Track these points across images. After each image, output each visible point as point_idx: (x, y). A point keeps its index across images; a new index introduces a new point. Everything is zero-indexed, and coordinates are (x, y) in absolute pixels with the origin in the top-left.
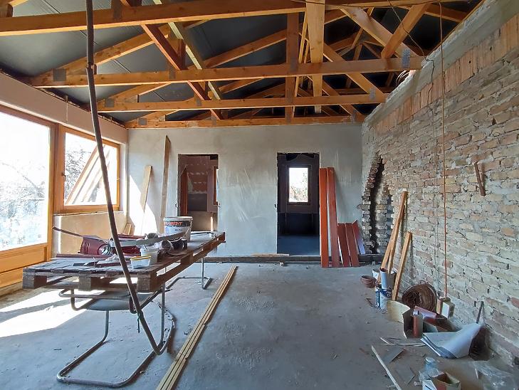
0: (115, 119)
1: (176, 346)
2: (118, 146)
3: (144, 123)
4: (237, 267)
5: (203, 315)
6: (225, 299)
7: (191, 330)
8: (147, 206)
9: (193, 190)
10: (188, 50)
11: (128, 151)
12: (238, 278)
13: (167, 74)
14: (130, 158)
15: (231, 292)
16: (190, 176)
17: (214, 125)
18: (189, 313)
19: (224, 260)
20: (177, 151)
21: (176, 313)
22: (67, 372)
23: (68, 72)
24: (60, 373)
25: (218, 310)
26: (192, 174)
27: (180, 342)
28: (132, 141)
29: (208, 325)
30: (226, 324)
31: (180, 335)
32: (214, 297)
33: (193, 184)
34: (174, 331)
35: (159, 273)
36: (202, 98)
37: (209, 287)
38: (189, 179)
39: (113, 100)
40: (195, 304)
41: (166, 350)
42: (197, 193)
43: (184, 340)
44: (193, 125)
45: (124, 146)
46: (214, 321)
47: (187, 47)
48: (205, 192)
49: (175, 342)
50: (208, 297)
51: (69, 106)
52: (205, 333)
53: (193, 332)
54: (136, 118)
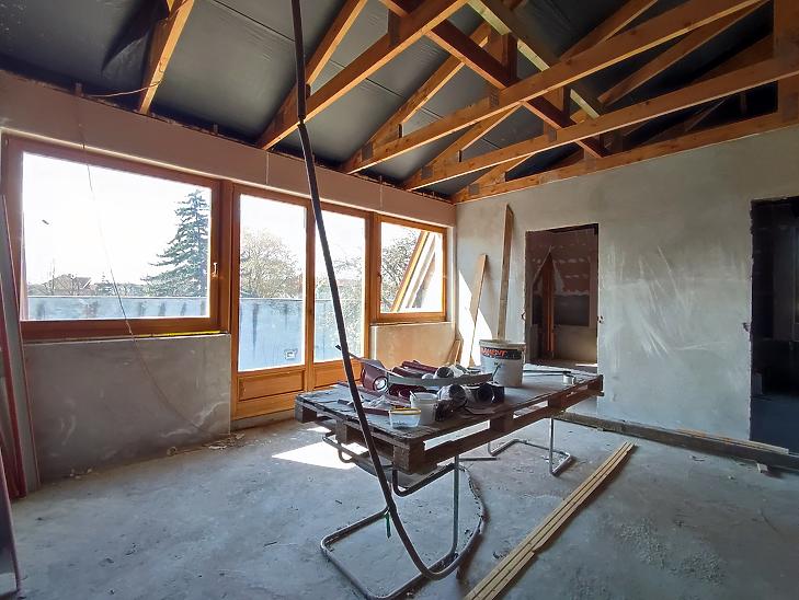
0: (438, 194)
1: (473, 574)
2: (444, 231)
3: (476, 192)
4: (634, 449)
5: (536, 530)
6: (590, 513)
7: (507, 551)
8: (480, 316)
9: (565, 290)
10: (523, 47)
11: (456, 236)
12: (630, 471)
13: (486, 102)
14: (459, 244)
15: (609, 501)
16: (559, 265)
17: (589, 169)
18: (514, 516)
19: (608, 426)
20: (523, 228)
21: (492, 506)
22: (334, 542)
23: (374, 145)
24: (325, 540)
25: (569, 533)
26: (562, 262)
27: (483, 569)
28: (461, 222)
29: (541, 556)
30: (578, 573)
31: (485, 554)
32: (568, 499)
33: (563, 278)
34: (478, 540)
35: (429, 444)
36: (556, 125)
37: (566, 475)
38: (556, 271)
39: (430, 168)
40: (530, 500)
41: (455, 573)
42: (572, 293)
43: (490, 566)
44: (551, 179)
45: (451, 228)
46: (554, 553)
47: (520, 43)
48: (585, 293)
49: (474, 564)
50: (557, 494)
51: (383, 189)
52: (531, 572)
53: (509, 557)
54: (465, 186)
